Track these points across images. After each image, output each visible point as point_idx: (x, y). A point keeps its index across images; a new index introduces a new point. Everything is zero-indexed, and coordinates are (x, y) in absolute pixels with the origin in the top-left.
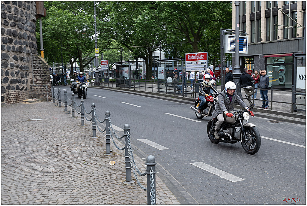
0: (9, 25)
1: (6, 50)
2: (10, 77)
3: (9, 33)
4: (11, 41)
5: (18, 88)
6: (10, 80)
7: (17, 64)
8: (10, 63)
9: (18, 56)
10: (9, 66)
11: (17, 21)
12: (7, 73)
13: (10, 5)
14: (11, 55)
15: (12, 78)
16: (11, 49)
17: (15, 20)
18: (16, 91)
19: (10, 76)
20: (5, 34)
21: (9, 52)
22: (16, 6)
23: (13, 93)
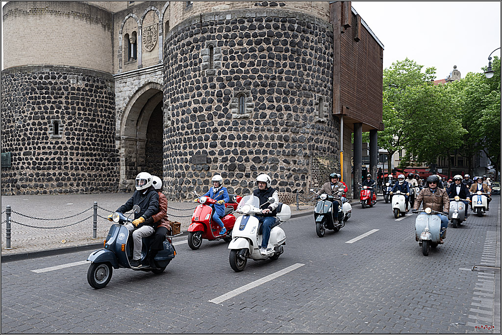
0: (280, 131)
1: (276, 154)
2: (279, 180)
3: (280, 138)
4: (281, 146)
5: (288, 190)
6: (279, 182)
7: (289, 167)
8: (280, 166)
9: (290, 159)
10: (279, 169)
11: (289, 126)
12: (276, 176)
13: (282, 112)
14: (281, 159)
15: (281, 180)
16: (281, 153)
17: (286, 125)
18: (286, 193)
19: (279, 178)
20: (275, 140)
21: (279, 157)
22: (289, 112)
23: (281, 195)
